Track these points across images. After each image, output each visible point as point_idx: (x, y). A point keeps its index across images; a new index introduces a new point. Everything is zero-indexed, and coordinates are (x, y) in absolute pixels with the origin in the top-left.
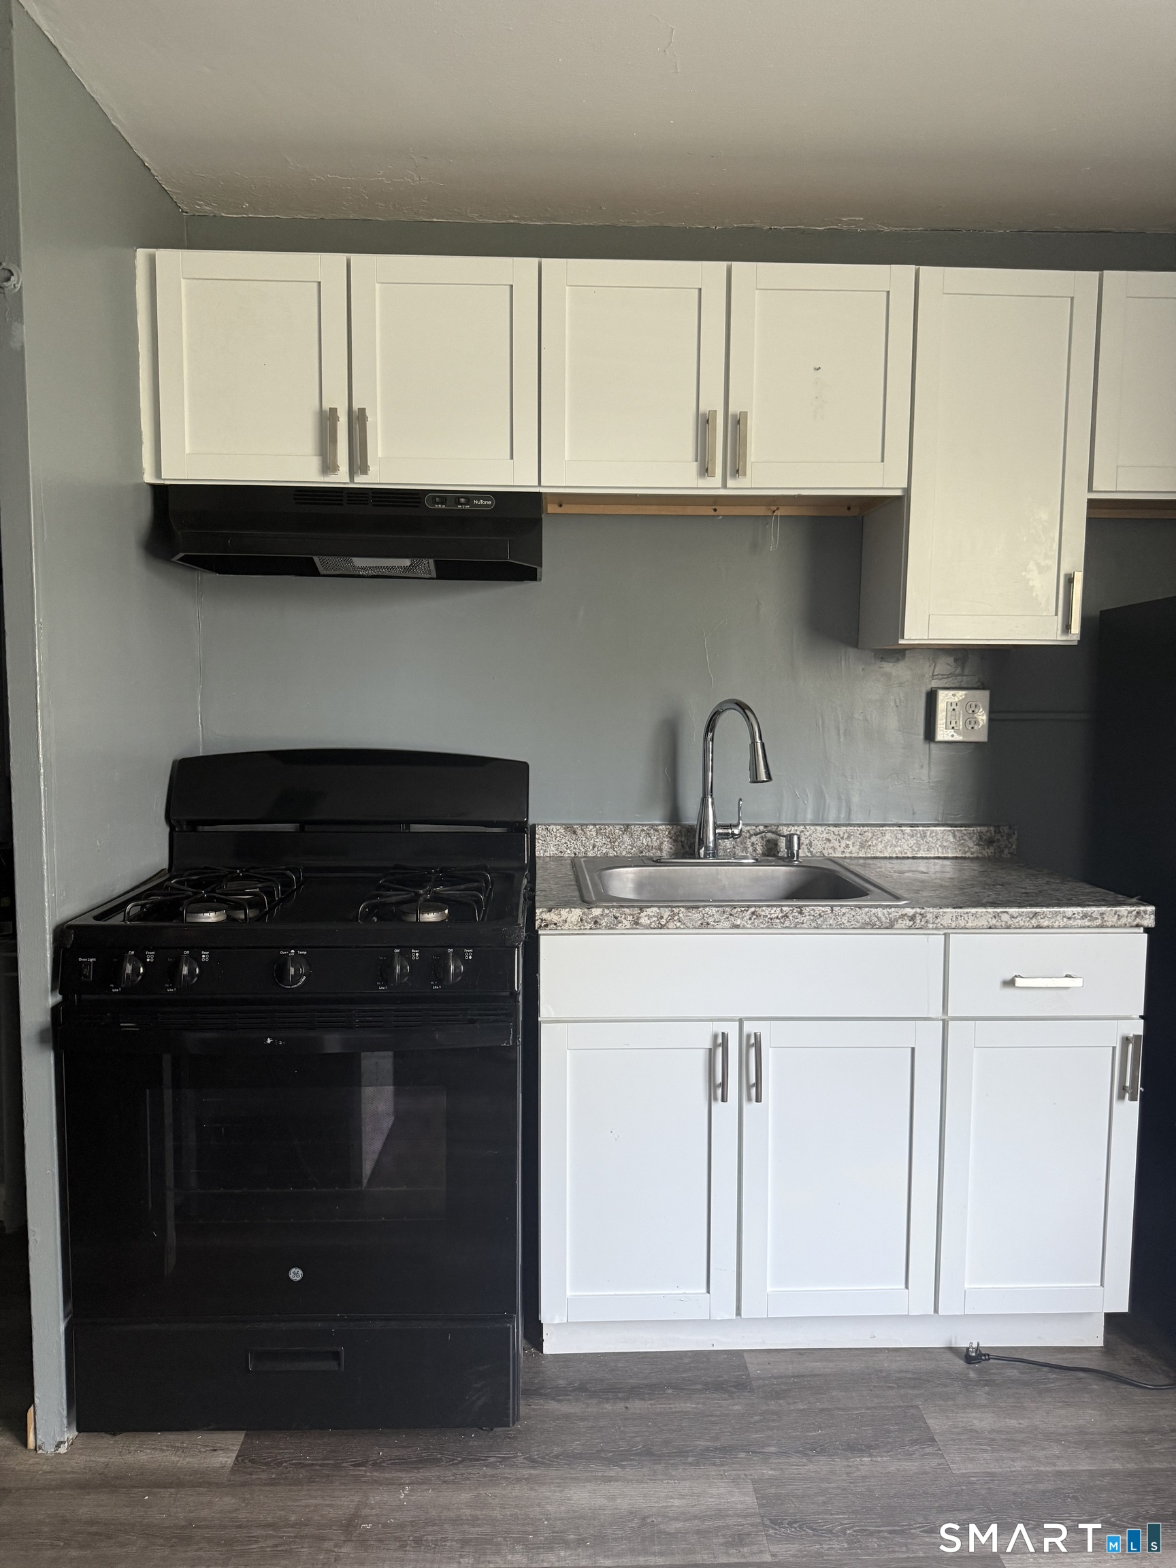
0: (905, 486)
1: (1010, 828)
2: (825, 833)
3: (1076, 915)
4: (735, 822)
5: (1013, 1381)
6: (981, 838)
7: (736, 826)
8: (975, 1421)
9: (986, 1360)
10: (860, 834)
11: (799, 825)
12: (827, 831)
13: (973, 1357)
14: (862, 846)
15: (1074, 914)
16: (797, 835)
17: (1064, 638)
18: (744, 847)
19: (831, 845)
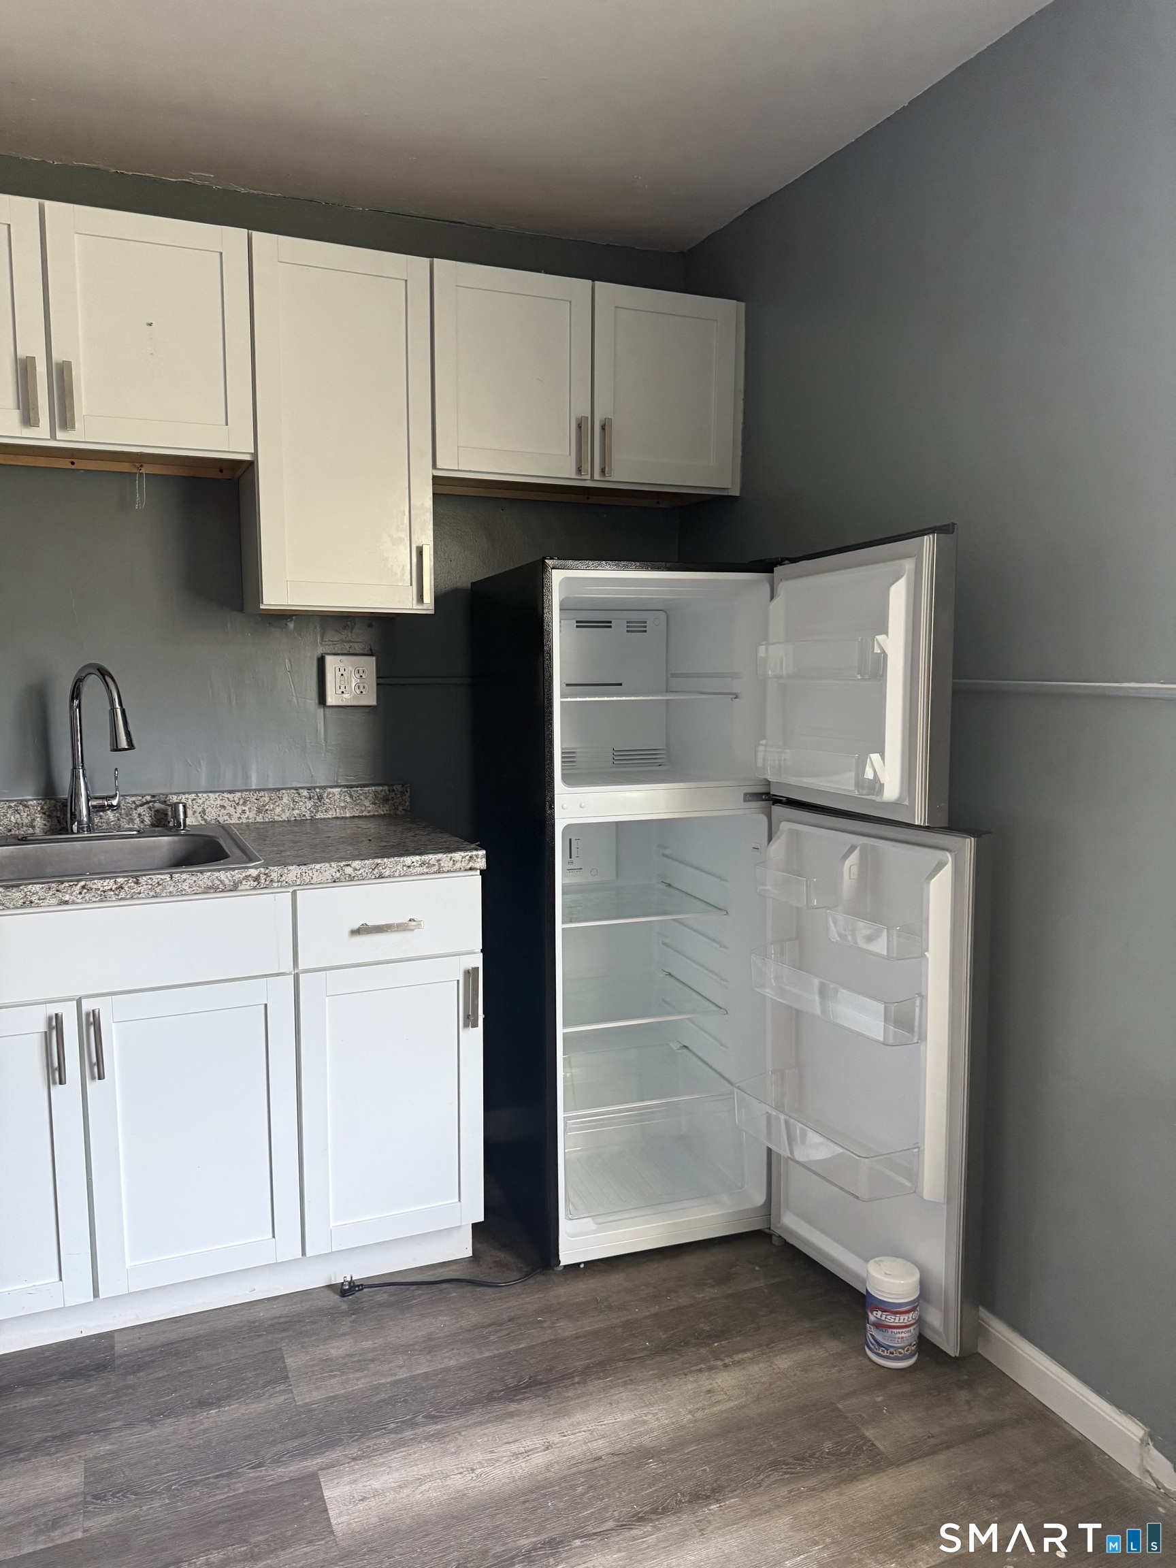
0: (252, 451)
1: (403, 786)
2: (219, 800)
3: (415, 863)
4: (112, 794)
5: (381, 1304)
6: (376, 797)
7: (114, 797)
8: (332, 1351)
9: (359, 1290)
10: (256, 799)
11: (189, 793)
12: (221, 798)
13: (348, 1290)
14: (259, 811)
15: (413, 862)
16: (182, 803)
17: (420, 607)
18: (130, 819)
19: (226, 812)
